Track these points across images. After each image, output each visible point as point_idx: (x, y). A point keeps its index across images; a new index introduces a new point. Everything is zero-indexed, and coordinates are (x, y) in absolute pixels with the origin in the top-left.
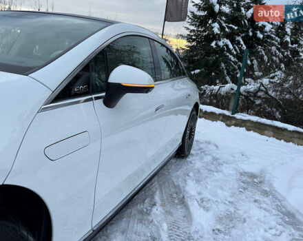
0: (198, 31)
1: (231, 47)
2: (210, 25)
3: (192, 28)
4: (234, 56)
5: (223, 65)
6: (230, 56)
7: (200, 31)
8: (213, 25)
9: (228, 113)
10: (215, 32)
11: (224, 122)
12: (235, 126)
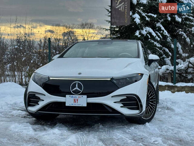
2: (131, 16)
4: (158, 42)
6: (155, 43)
9: (171, 84)
10: (136, 22)
11: (169, 90)
12: (178, 92)
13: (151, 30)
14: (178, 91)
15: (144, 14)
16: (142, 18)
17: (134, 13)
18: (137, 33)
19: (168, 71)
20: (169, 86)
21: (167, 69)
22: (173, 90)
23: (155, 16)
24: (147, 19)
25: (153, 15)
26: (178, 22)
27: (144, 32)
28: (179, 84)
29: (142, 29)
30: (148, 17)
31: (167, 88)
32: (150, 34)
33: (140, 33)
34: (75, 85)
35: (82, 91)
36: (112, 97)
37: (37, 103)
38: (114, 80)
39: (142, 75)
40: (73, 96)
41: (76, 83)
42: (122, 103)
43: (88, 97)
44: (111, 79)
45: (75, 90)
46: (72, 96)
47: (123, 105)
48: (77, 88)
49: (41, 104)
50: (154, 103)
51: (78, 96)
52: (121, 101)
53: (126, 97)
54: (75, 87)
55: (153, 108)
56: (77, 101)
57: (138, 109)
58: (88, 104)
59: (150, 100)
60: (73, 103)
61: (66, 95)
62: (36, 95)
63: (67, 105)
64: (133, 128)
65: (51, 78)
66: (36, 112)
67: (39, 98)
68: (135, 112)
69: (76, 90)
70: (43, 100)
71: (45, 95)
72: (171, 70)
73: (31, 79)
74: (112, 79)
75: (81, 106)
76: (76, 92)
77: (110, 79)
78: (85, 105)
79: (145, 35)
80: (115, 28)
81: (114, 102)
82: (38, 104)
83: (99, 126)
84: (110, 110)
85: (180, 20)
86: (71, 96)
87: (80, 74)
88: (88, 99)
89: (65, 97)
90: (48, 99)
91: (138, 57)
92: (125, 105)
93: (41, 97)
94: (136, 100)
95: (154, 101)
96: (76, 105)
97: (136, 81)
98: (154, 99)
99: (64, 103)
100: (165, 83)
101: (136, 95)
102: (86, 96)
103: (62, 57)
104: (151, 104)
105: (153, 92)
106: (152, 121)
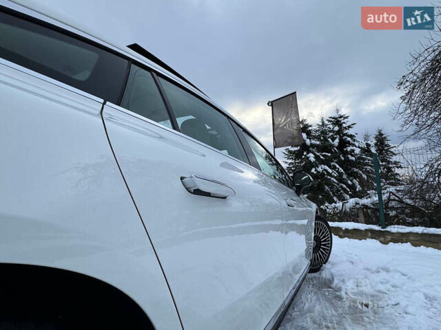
0: (296, 163)
1: (330, 171)
2: (305, 156)
3: (290, 161)
4: (335, 178)
5: (327, 188)
6: (332, 179)
7: (298, 163)
8: (308, 156)
9: (376, 227)
10: (311, 161)
11: (375, 239)
12: (394, 242)
15: (318, 154)
17: (308, 153)
18: (313, 170)
21: (357, 204)
22: (383, 239)
25: (327, 154)
27: (320, 169)
28: (394, 229)
29: (318, 167)
30: (323, 156)
31: (369, 234)
32: (326, 170)
33: (316, 170)
72: (362, 205)
79: (321, 172)
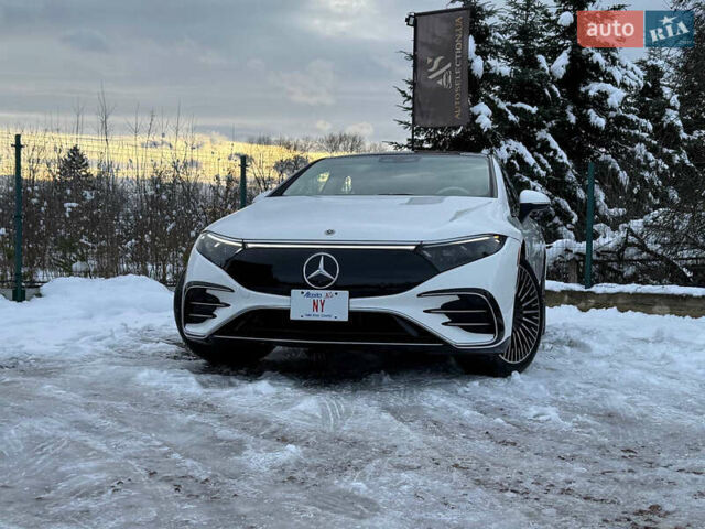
6: (534, 184)
8: (475, 110)
9: (577, 287)
10: (482, 126)
11: (573, 304)
12: (597, 308)
13: (522, 149)
14: (598, 306)
15: (502, 105)
16: (498, 115)
17: (475, 102)
19: (569, 257)
20: (571, 293)
21: (568, 251)
22: (583, 305)
23: (534, 110)
24: (512, 117)
25: (528, 107)
26: (596, 129)
27: (503, 154)
28: (599, 289)
29: (498, 146)
30: (516, 111)
31: (566, 298)
32: (519, 158)
34: (316, 261)
35: (335, 279)
36: (419, 296)
37: (210, 313)
38: (427, 249)
39: (503, 238)
40: (311, 292)
41: (320, 256)
42: (447, 315)
43: (351, 296)
44: (418, 246)
45: (315, 276)
46: (308, 293)
47: (448, 320)
48: (321, 270)
49: (222, 316)
50: (536, 321)
51: (324, 293)
52: (445, 307)
53: (457, 298)
54: (317, 268)
55: (533, 332)
56: (322, 305)
57: (489, 330)
58: (352, 314)
59: (525, 312)
60: (311, 312)
61: (293, 291)
62: (208, 291)
63: (293, 316)
64: (476, 383)
65: (250, 246)
66: (207, 340)
67: (216, 300)
68: (483, 340)
69: (320, 276)
70: (228, 305)
71: (233, 291)
72: (578, 254)
73: (194, 249)
74: (420, 247)
75: (332, 319)
76: (320, 282)
77: (413, 247)
78: (345, 318)
79: (505, 162)
80: (422, 141)
81: (425, 311)
82: (215, 316)
83: (381, 380)
84: (414, 333)
85: (601, 122)
86: (306, 291)
87: (330, 232)
88: (352, 300)
89: (288, 294)
90: (241, 300)
91: (492, 194)
92: (455, 320)
93: (222, 296)
94: (486, 307)
95: (536, 314)
96: (320, 316)
97: (485, 255)
98: (535, 308)
99: (287, 312)
100: (562, 283)
101: (485, 292)
102: (347, 292)
103: (281, 195)
104: (526, 323)
105: (532, 290)
106: (528, 369)
